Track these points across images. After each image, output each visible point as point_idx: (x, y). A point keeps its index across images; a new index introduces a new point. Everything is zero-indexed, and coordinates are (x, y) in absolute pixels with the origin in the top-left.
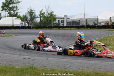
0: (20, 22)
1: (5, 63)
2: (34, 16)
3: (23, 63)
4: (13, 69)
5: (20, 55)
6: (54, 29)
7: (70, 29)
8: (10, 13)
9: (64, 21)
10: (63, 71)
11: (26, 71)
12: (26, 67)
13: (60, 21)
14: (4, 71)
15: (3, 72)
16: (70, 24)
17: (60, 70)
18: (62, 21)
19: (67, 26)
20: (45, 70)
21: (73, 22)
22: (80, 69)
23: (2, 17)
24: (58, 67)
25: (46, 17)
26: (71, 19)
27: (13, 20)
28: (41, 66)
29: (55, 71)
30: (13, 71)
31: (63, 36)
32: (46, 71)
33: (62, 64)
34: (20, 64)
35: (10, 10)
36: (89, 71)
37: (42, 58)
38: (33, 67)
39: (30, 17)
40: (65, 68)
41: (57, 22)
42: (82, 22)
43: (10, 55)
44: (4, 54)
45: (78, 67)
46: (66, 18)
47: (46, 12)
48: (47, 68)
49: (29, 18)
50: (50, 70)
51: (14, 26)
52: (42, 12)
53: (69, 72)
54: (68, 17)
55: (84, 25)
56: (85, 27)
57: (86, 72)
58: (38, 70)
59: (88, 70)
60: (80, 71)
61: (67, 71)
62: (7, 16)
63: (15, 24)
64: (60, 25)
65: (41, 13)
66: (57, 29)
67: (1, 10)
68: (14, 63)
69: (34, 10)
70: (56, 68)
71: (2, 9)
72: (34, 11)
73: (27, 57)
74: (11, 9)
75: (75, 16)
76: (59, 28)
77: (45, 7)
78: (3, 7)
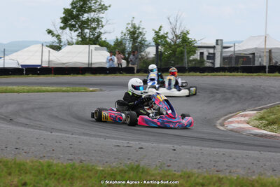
0: (106, 57)
1: (71, 157)
2: (140, 43)
3: (115, 158)
4: (91, 171)
5: (106, 137)
6: (191, 74)
7: (229, 74)
8: (82, 35)
9: (214, 54)
10: (212, 178)
11: (122, 177)
12: (122, 167)
13: (206, 54)
14: (68, 176)
15: (65, 179)
16: (230, 62)
17: (206, 175)
18: (209, 54)
19: (222, 66)
20: (168, 176)
21: (238, 58)
22: (254, 172)
23: (62, 44)
24: (199, 168)
25: (169, 44)
26: (232, 49)
27: (90, 53)
28: (159, 165)
29: (193, 179)
30: (91, 177)
31: (213, 91)
32: (170, 177)
33: (211, 161)
34: (107, 160)
35: (82, 28)
36: (277, 179)
37: (161, 145)
38: (138, 166)
39: (131, 45)
40: (217, 171)
41: (199, 58)
42: (260, 57)
43: (82, 137)
44: (67, 135)
45: (249, 169)
46: (219, 48)
47: (170, 31)
48: (174, 169)
49: (129, 45)
50: (181, 176)
51: (93, 66)
52: (161, 33)
53: (228, 179)
54: (224, 45)
55: (265, 64)
56: (267, 70)
57: (270, 180)
58: (152, 175)
59: (276, 175)
60: (254, 177)
61: (223, 178)
62: (74, 41)
63: (93, 61)
64: (204, 64)
65: (158, 35)
66: (198, 74)
67: (61, 28)
68: (93, 156)
69: (142, 27)
70: (195, 171)
71: (62, 25)
72: (140, 31)
73: (125, 143)
74: (84, 25)
75: (242, 42)
76: (203, 72)
77: (169, 19)
78: (65, 20)
